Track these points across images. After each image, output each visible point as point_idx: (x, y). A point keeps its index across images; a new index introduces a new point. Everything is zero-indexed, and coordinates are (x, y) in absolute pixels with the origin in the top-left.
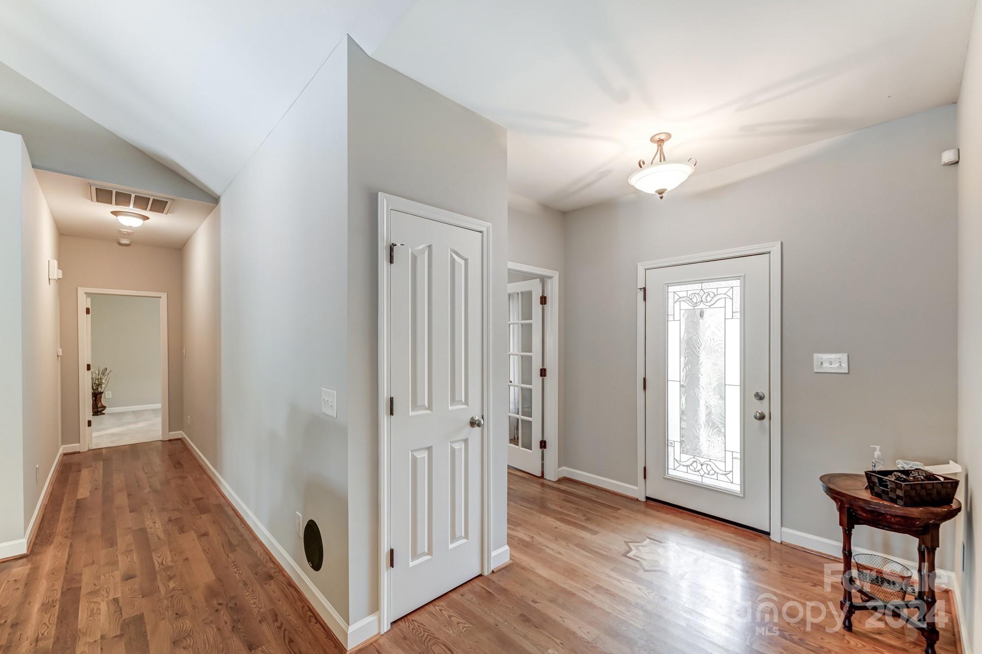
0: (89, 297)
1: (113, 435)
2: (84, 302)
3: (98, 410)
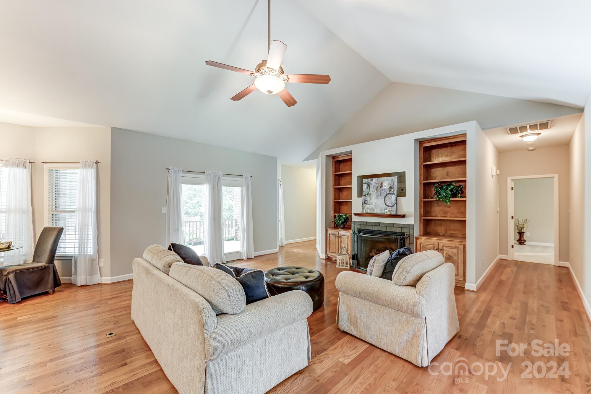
0: (513, 181)
1: (526, 256)
2: (510, 184)
3: (521, 241)
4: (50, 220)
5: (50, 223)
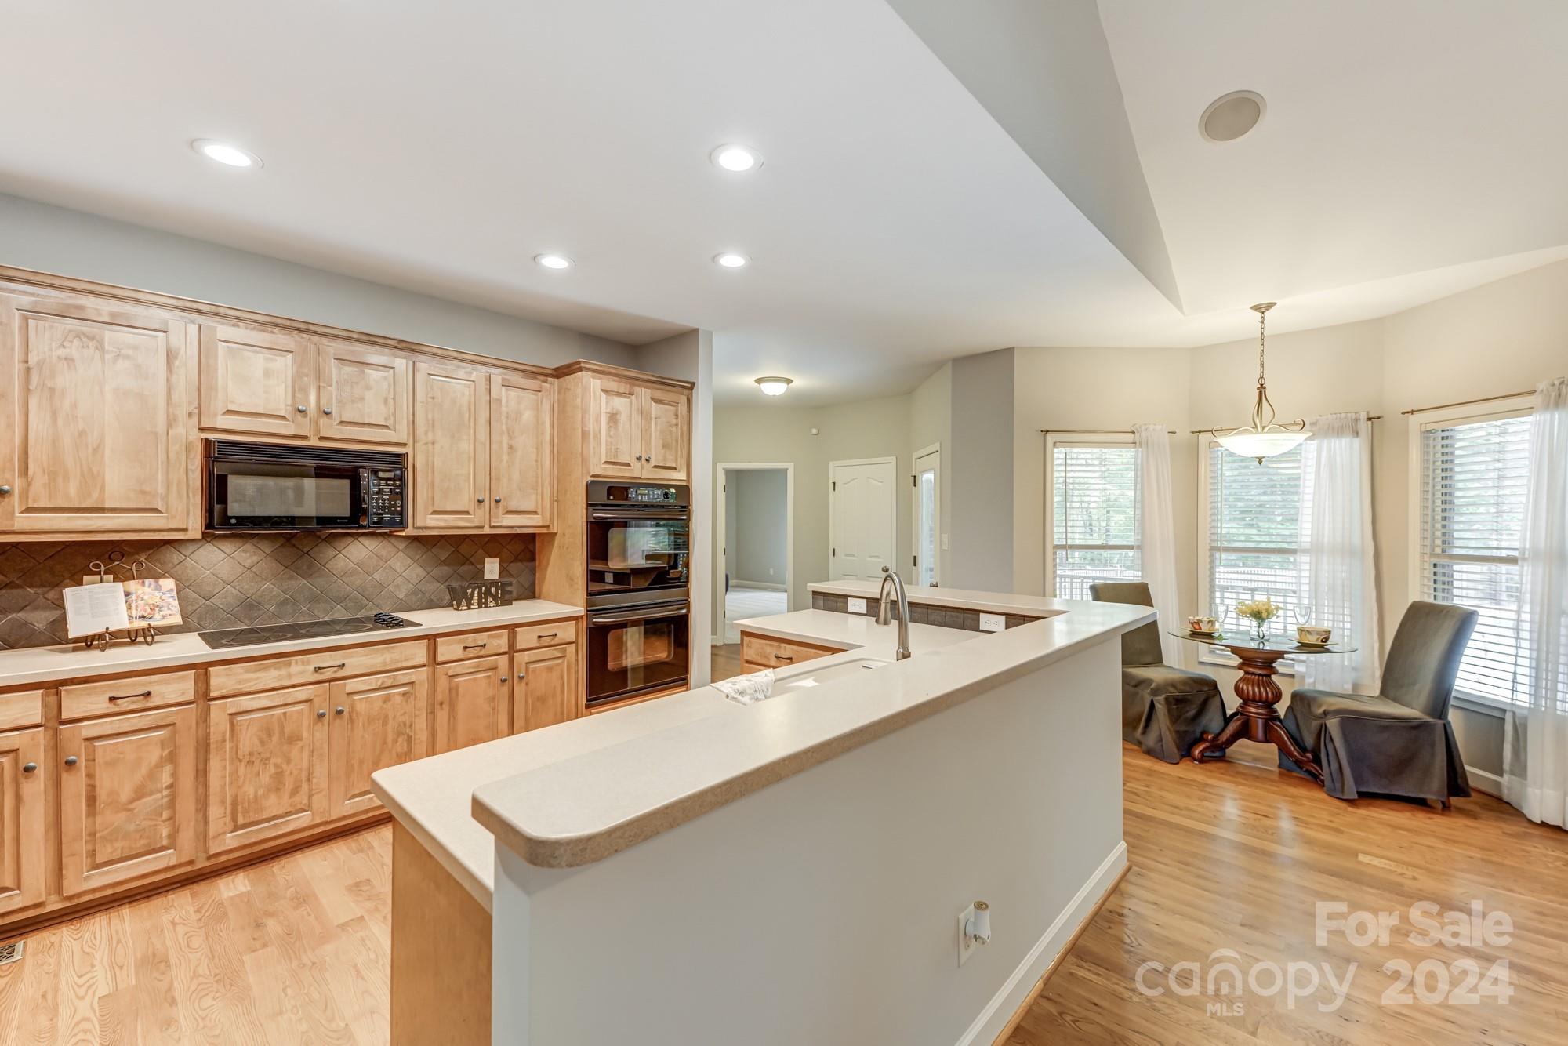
4: (1426, 582)
5: (1426, 590)
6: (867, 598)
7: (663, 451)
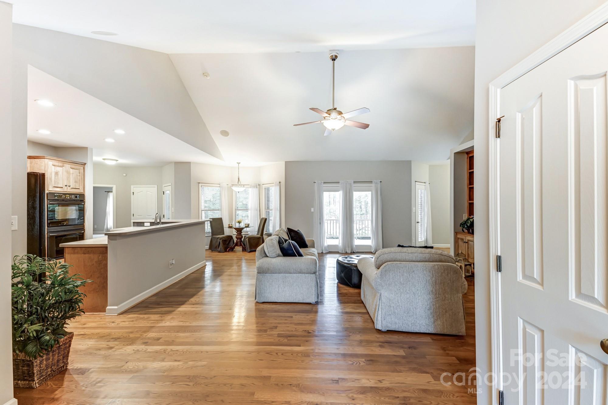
6: (150, 222)
7: (75, 184)
